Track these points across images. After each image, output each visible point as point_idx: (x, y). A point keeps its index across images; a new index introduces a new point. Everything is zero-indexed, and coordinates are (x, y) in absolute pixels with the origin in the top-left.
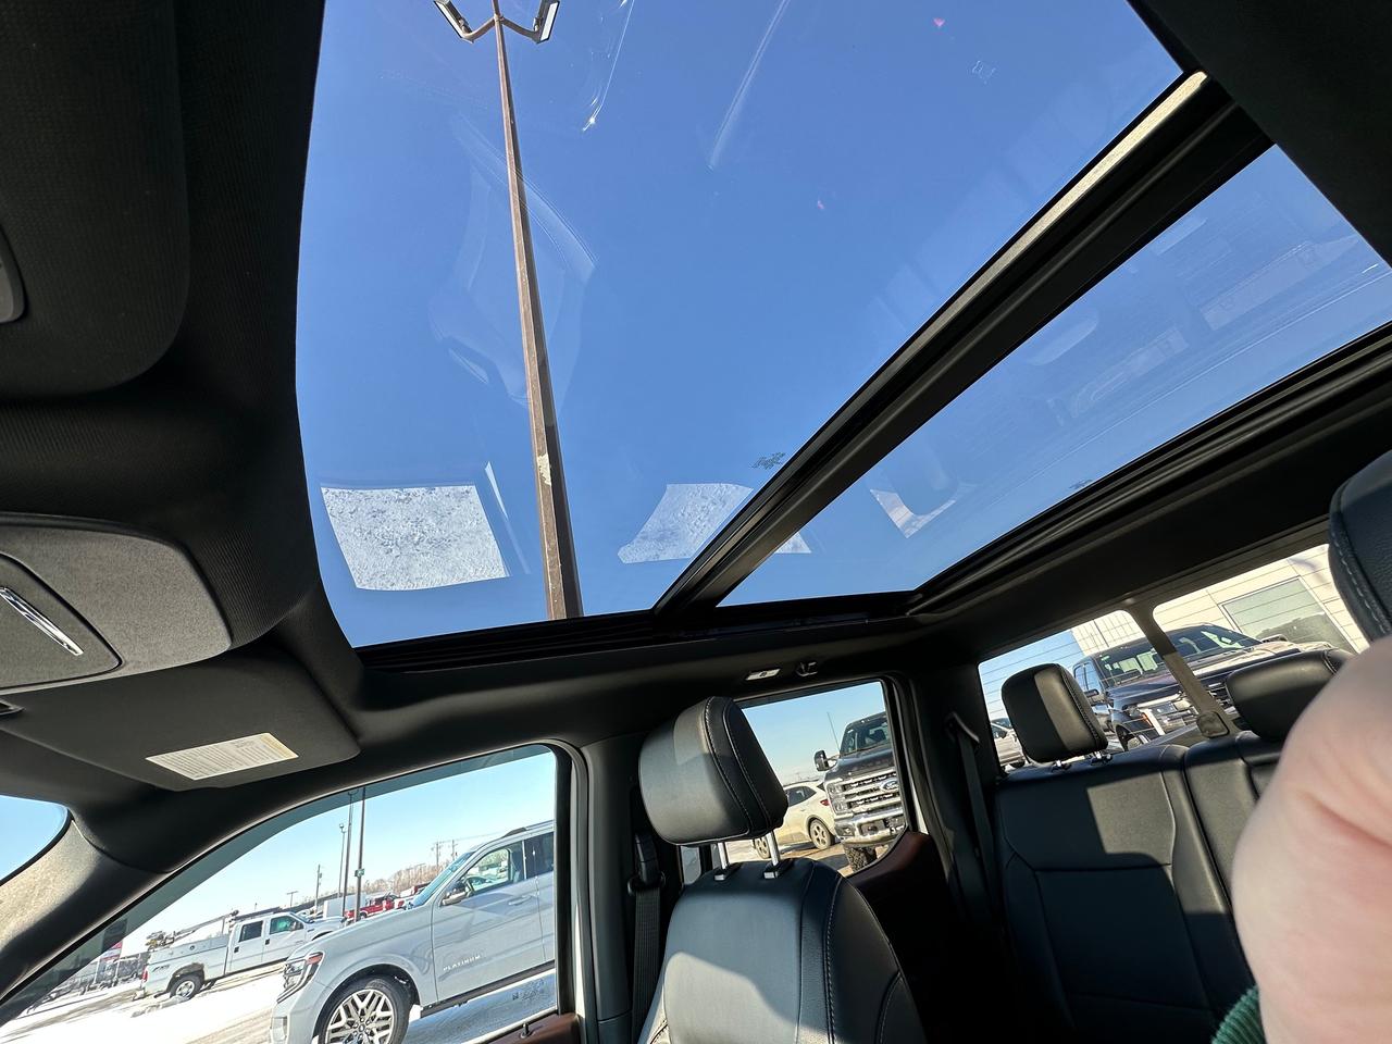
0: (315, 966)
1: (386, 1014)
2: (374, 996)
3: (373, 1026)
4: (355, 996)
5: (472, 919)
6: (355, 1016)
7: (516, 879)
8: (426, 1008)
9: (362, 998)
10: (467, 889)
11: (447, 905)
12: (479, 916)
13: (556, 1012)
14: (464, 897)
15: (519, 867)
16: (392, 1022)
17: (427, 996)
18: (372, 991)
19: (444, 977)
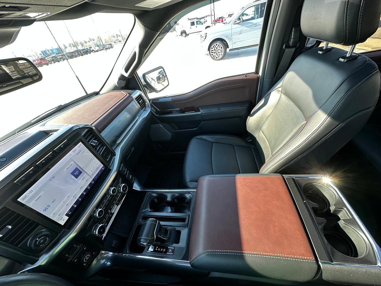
0: (206, 36)
1: (222, 49)
2: (219, 45)
3: (219, 51)
4: (215, 44)
5: (243, 29)
6: (216, 49)
7: (256, 18)
8: (230, 49)
9: (217, 45)
10: (241, 20)
11: (236, 24)
12: (244, 28)
13: (254, 73)
14: (240, 22)
15: (257, 13)
16: (223, 51)
17: (231, 47)
18: (218, 44)
19: (234, 43)
